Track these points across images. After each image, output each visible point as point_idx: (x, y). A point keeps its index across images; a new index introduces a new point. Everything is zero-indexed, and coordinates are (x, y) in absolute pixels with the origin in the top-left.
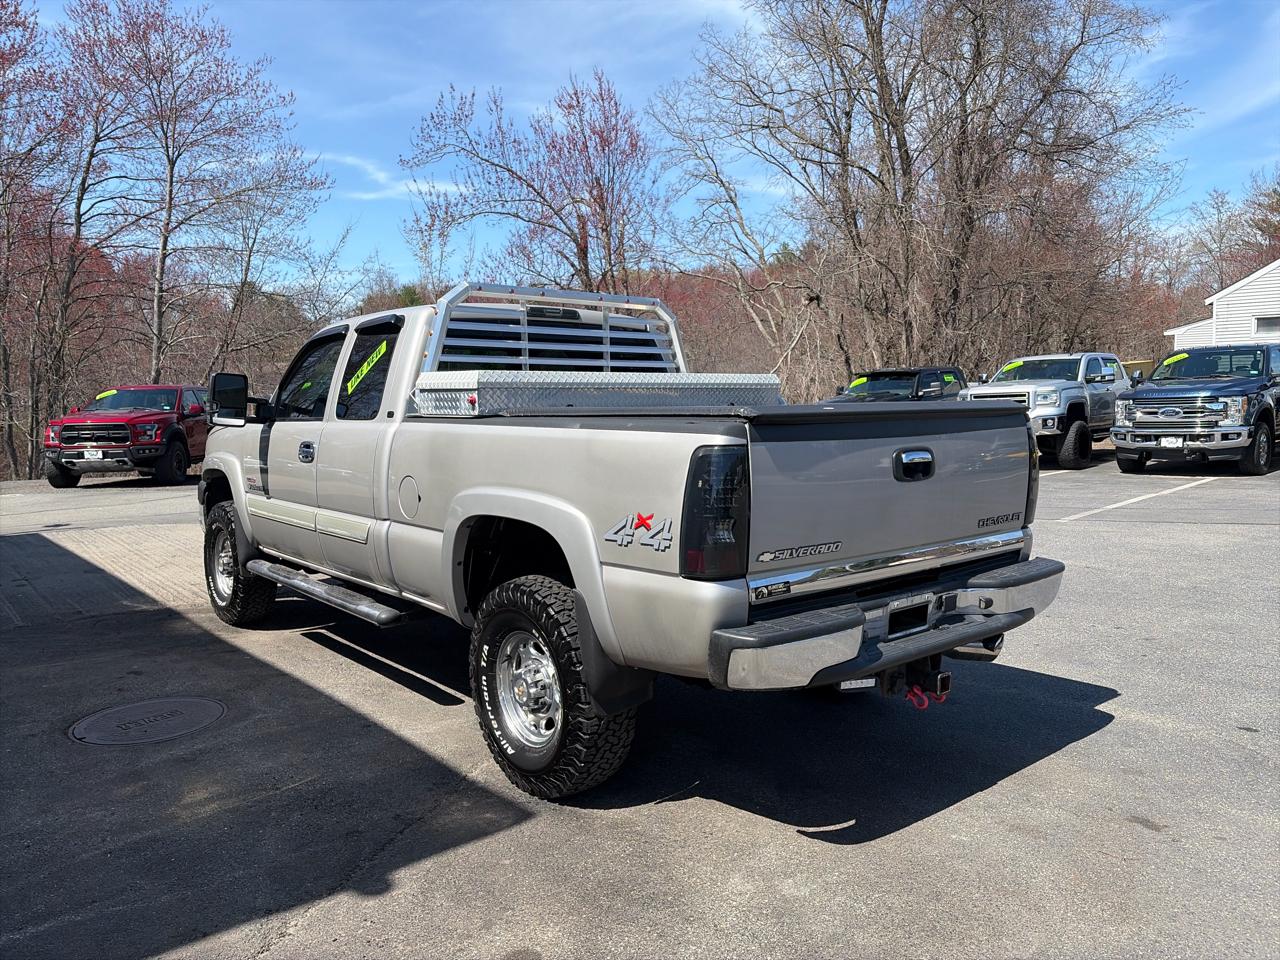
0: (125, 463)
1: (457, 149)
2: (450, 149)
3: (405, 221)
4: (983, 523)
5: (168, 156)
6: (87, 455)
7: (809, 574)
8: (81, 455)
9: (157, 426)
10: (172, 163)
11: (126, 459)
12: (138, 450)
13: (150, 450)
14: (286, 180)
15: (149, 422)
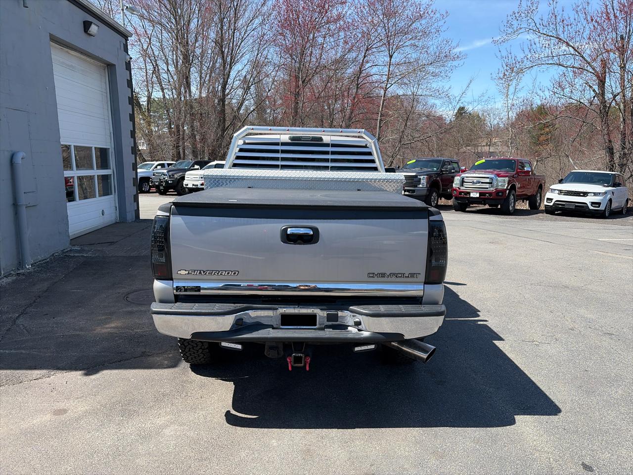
1: (527, 30)
2: (523, 30)
3: (491, 74)
4: (372, 275)
5: (389, 54)
7: (221, 285)
10: (391, 57)
14: (443, 58)
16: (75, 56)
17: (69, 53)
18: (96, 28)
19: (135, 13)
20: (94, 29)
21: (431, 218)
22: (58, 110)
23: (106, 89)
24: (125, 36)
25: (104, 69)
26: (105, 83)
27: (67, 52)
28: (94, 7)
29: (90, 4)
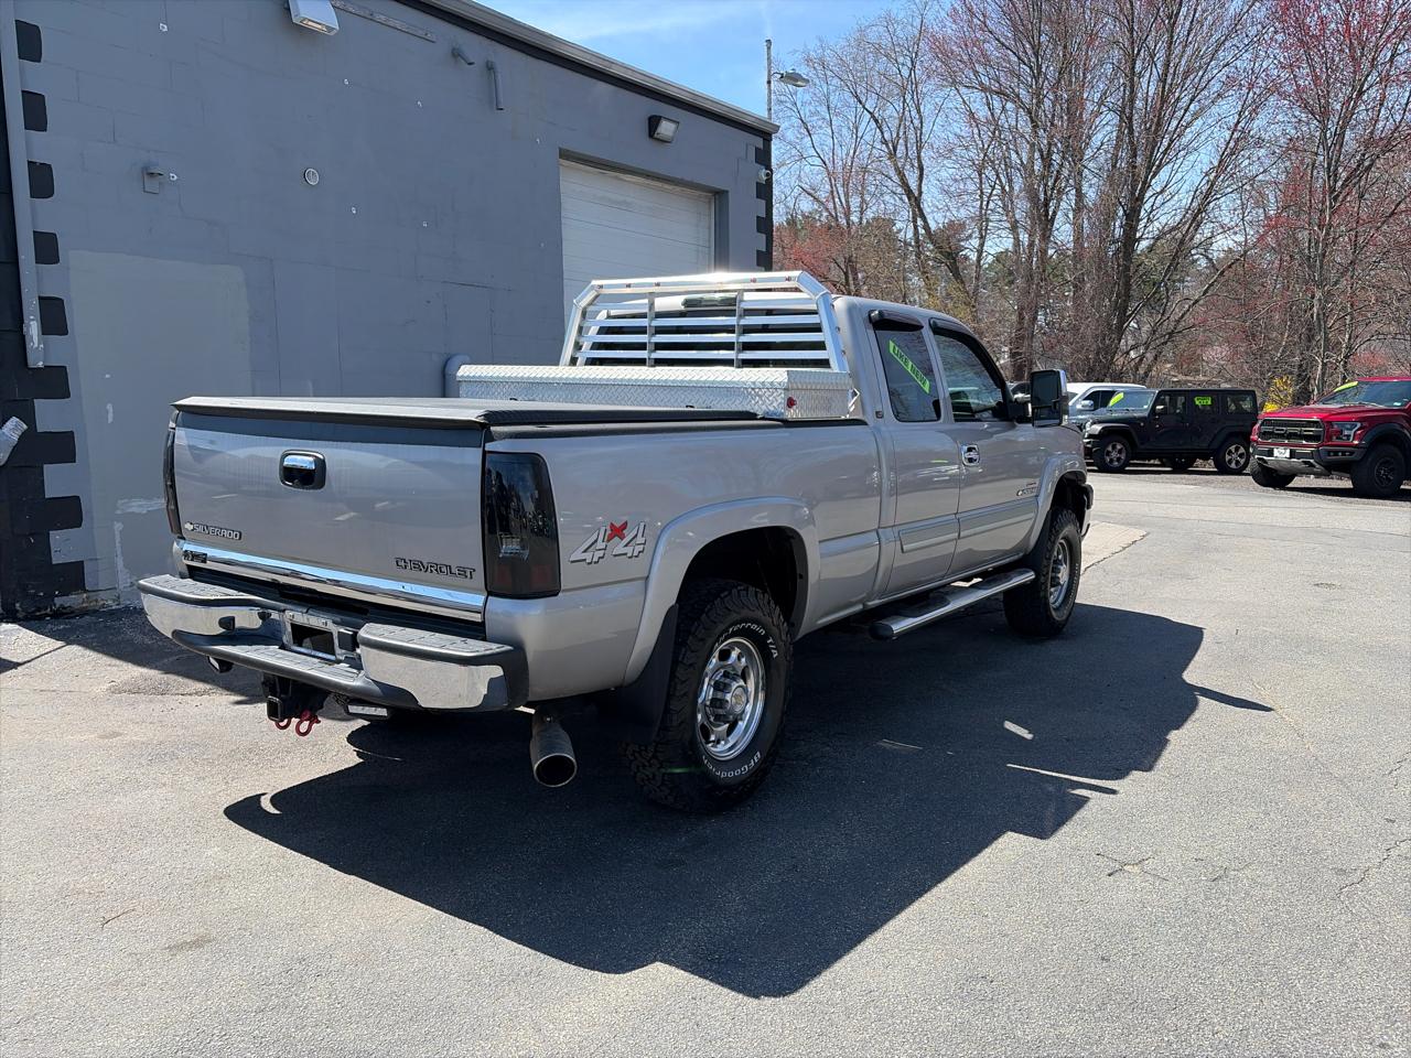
0: (1311, 465)
4: (401, 563)
6: (1276, 452)
8: (1270, 453)
9: (1359, 425)
11: (1312, 461)
12: (1329, 452)
13: (1344, 453)
15: (1349, 420)
16: (634, 183)
17: (621, 179)
18: (672, 126)
19: (799, 83)
20: (666, 129)
21: (489, 446)
22: (565, 281)
23: (709, 241)
24: (763, 134)
25: (710, 202)
26: (709, 228)
27: (616, 178)
28: (671, 88)
29: (661, 85)
